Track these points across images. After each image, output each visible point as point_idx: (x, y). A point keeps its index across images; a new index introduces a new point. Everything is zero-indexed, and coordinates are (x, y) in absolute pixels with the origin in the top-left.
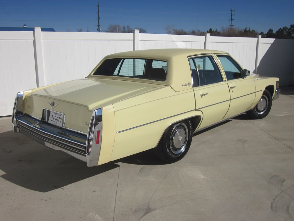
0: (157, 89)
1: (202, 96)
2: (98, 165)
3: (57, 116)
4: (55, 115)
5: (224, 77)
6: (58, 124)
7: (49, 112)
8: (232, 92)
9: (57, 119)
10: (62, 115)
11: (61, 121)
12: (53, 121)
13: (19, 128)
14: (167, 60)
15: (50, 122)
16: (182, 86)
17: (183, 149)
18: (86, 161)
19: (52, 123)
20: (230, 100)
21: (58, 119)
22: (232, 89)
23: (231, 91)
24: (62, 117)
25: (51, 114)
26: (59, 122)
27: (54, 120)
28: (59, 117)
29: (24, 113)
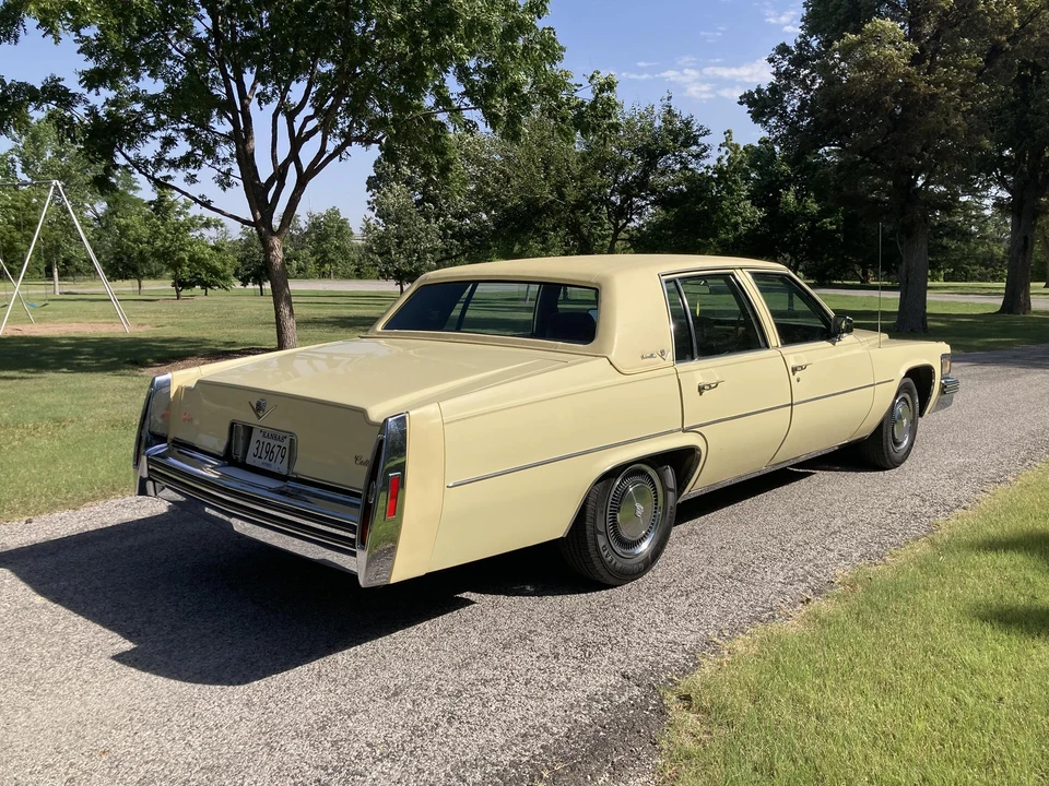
0: (566, 364)
1: (701, 389)
2: (393, 580)
3: (273, 442)
4: (267, 441)
5: (772, 335)
6: (273, 466)
7: (249, 431)
8: (798, 381)
9: (272, 452)
10: (289, 438)
11: (283, 457)
12: (260, 457)
13: (154, 482)
14: (597, 284)
15: (250, 460)
16: (643, 357)
17: (645, 547)
18: (355, 573)
19: (258, 463)
20: (792, 405)
21: (276, 450)
22: (797, 373)
23: (794, 379)
24: (287, 444)
25: (256, 436)
26: (279, 458)
27: (264, 455)
28: (280, 446)
29: (171, 436)
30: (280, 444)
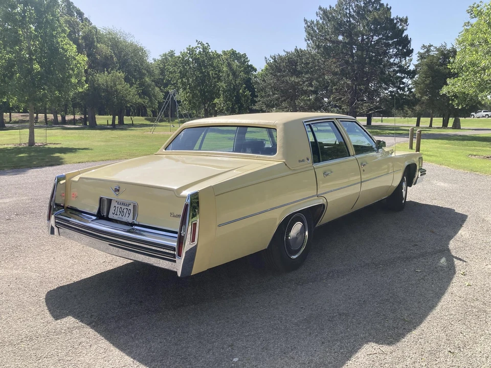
1: (325, 176)
2: (193, 273)
3: (123, 207)
4: (120, 206)
5: (352, 151)
6: (125, 219)
7: (110, 201)
9: (123, 212)
10: (132, 204)
11: (129, 214)
12: (116, 215)
13: (58, 228)
15: (111, 216)
16: (299, 161)
18: (175, 270)
19: (115, 217)
20: (361, 183)
21: (125, 211)
22: (363, 167)
23: (362, 170)
24: (131, 207)
25: (113, 204)
26: (127, 215)
27: (118, 213)
29: (66, 206)
30: (127, 208)
